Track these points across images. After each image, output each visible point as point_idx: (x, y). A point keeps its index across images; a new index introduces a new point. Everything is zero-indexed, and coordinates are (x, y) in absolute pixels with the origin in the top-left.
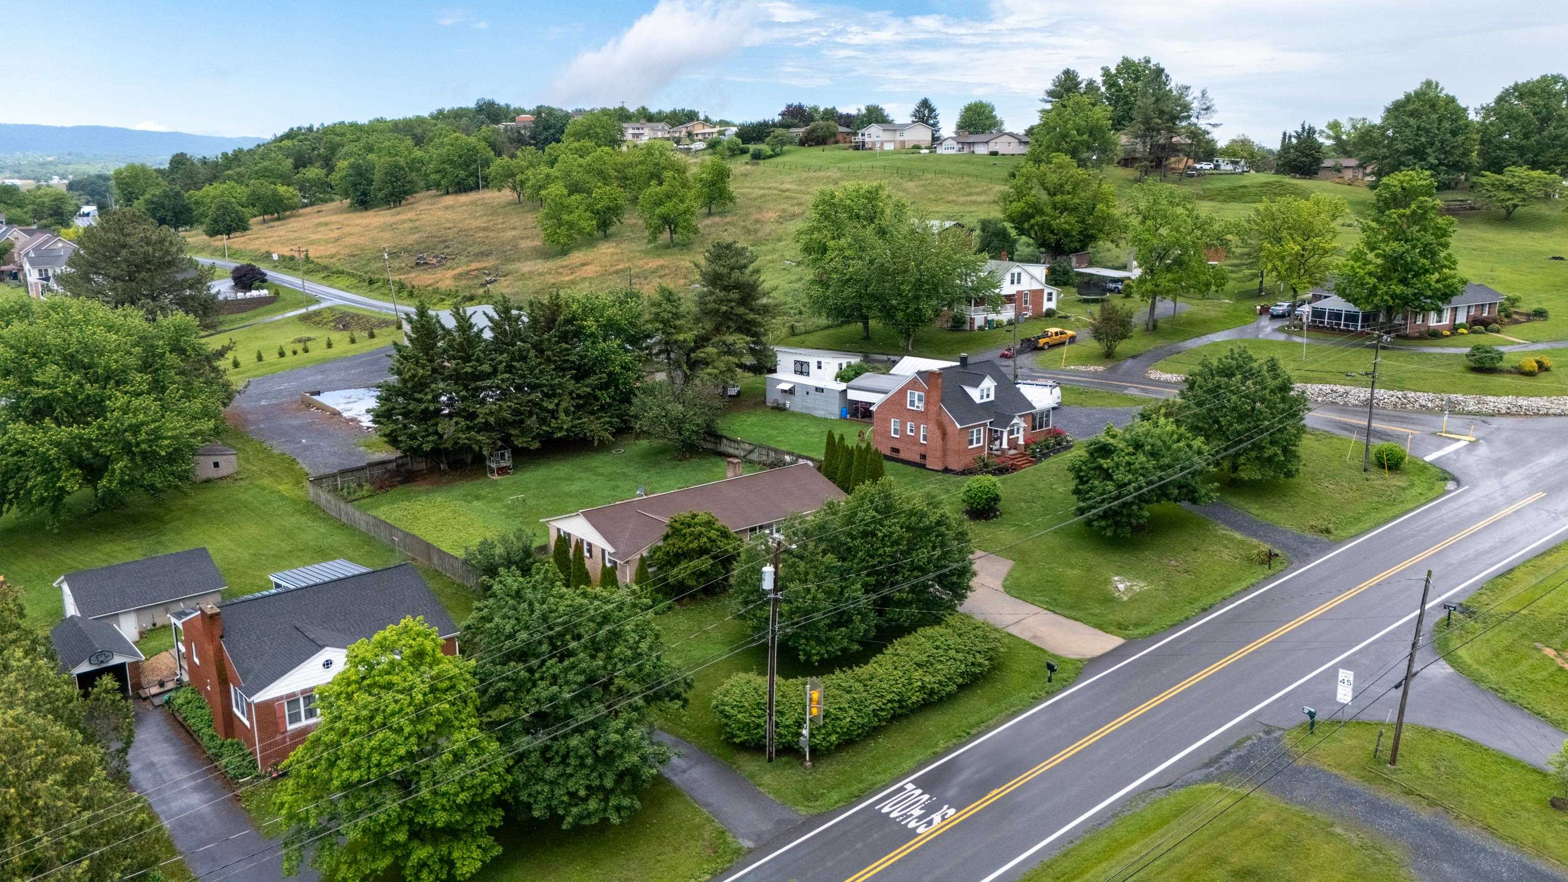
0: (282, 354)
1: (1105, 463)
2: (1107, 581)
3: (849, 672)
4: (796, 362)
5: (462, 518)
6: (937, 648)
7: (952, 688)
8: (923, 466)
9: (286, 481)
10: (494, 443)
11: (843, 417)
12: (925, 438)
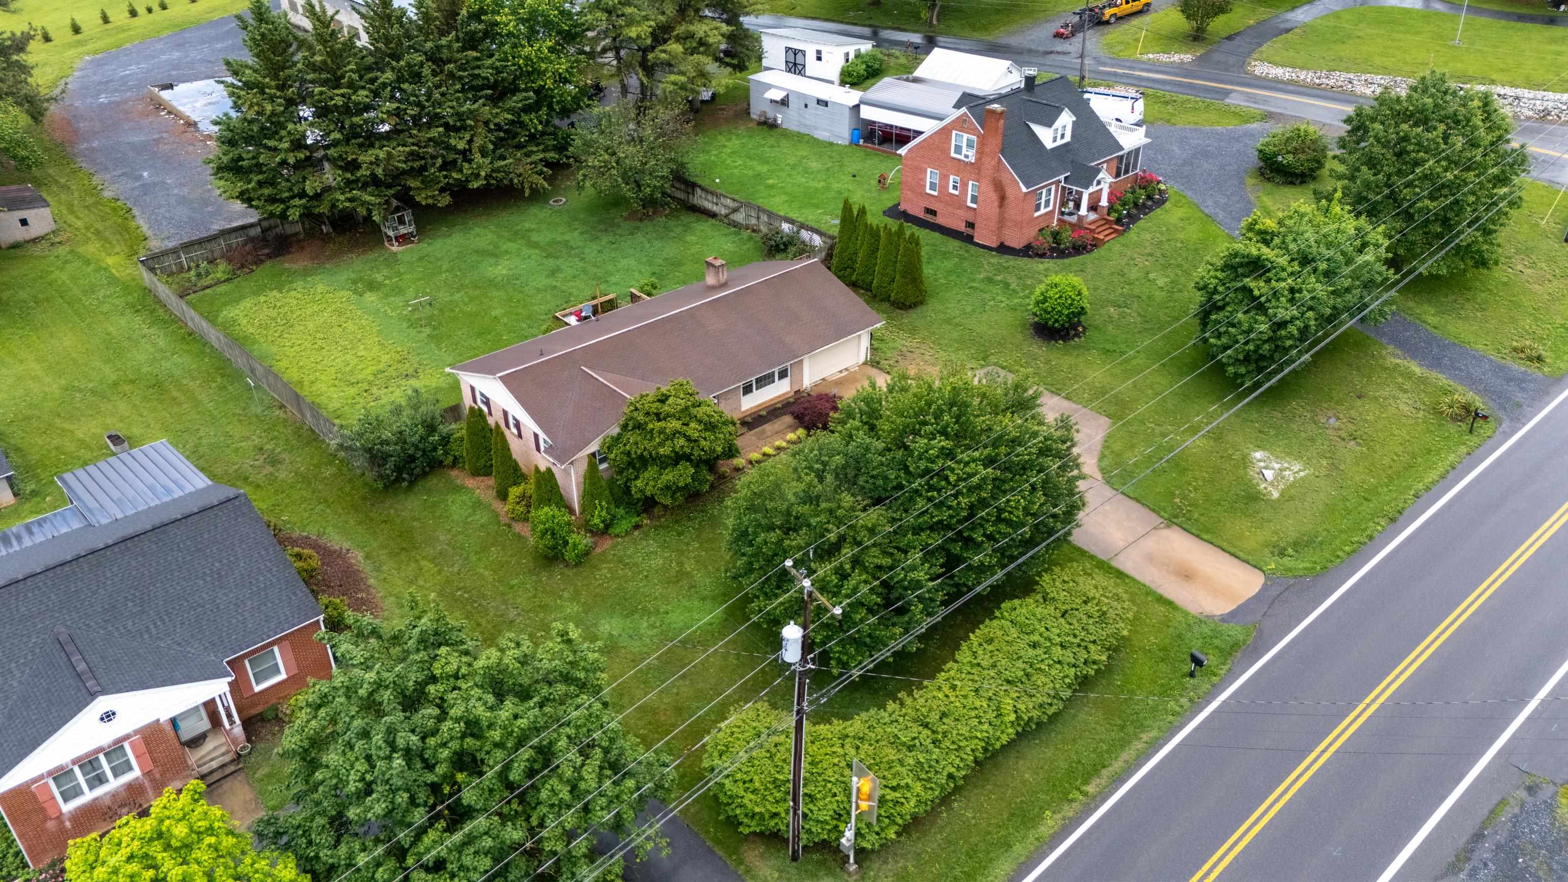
0: (133, 13)
1: (1258, 286)
2: (1245, 462)
3: (908, 701)
4: (788, 49)
5: (350, 325)
6: (1034, 646)
7: (1058, 705)
8: (968, 239)
9: (118, 249)
10: (387, 202)
11: (853, 143)
12: (974, 199)
